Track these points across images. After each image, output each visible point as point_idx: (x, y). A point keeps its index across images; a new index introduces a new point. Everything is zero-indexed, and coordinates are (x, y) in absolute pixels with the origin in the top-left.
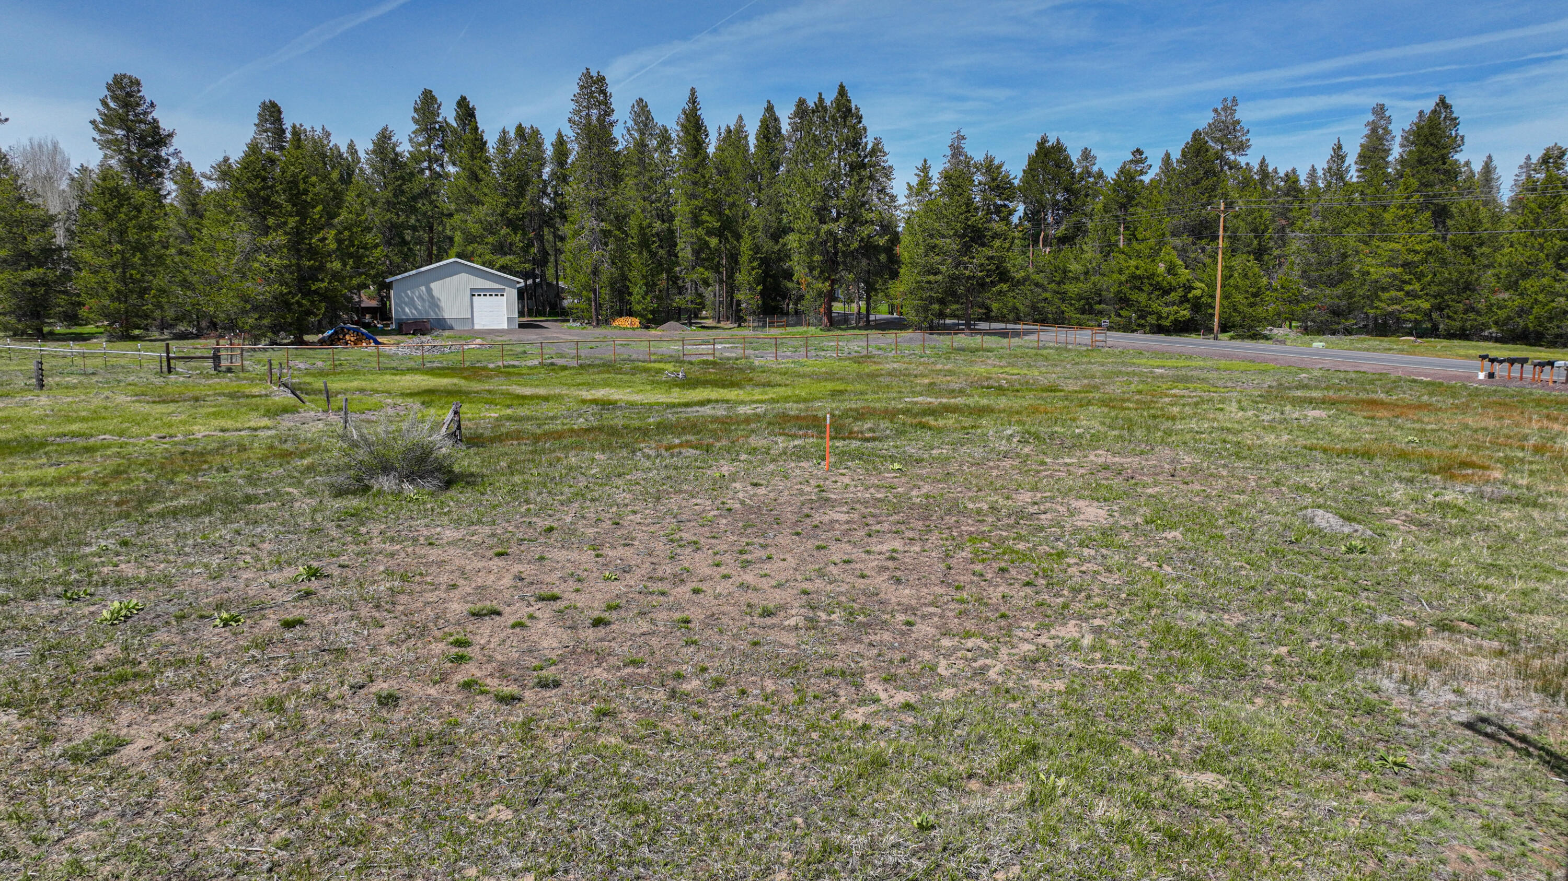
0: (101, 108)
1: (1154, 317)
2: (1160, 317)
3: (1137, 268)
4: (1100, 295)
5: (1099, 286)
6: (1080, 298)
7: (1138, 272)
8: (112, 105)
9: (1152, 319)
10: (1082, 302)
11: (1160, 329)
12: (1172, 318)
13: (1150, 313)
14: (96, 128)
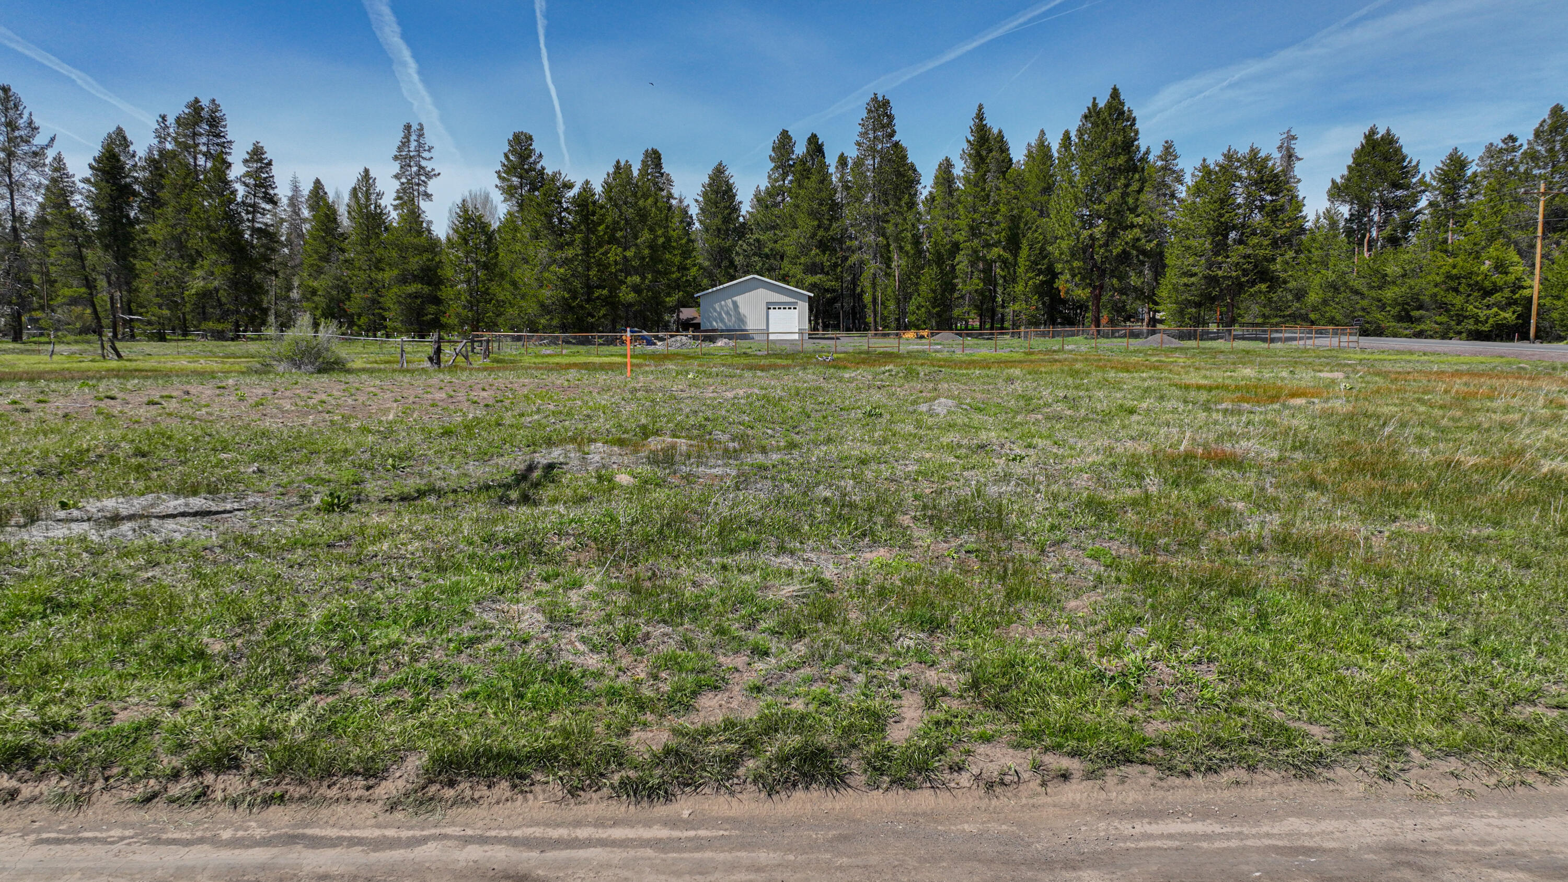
0: (504, 160)
1: (1471, 321)
2: (1477, 322)
3: (1454, 267)
4: (1418, 299)
5: (1415, 291)
6: (1395, 303)
7: (1455, 272)
8: (511, 157)
9: (1470, 325)
10: (1398, 308)
11: (1477, 336)
12: (1491, 321)
13: (1466, 317)
14: (500, 177)
